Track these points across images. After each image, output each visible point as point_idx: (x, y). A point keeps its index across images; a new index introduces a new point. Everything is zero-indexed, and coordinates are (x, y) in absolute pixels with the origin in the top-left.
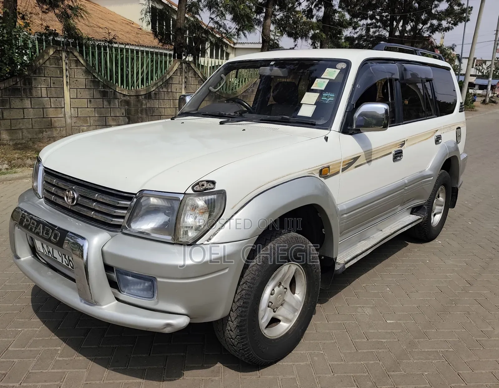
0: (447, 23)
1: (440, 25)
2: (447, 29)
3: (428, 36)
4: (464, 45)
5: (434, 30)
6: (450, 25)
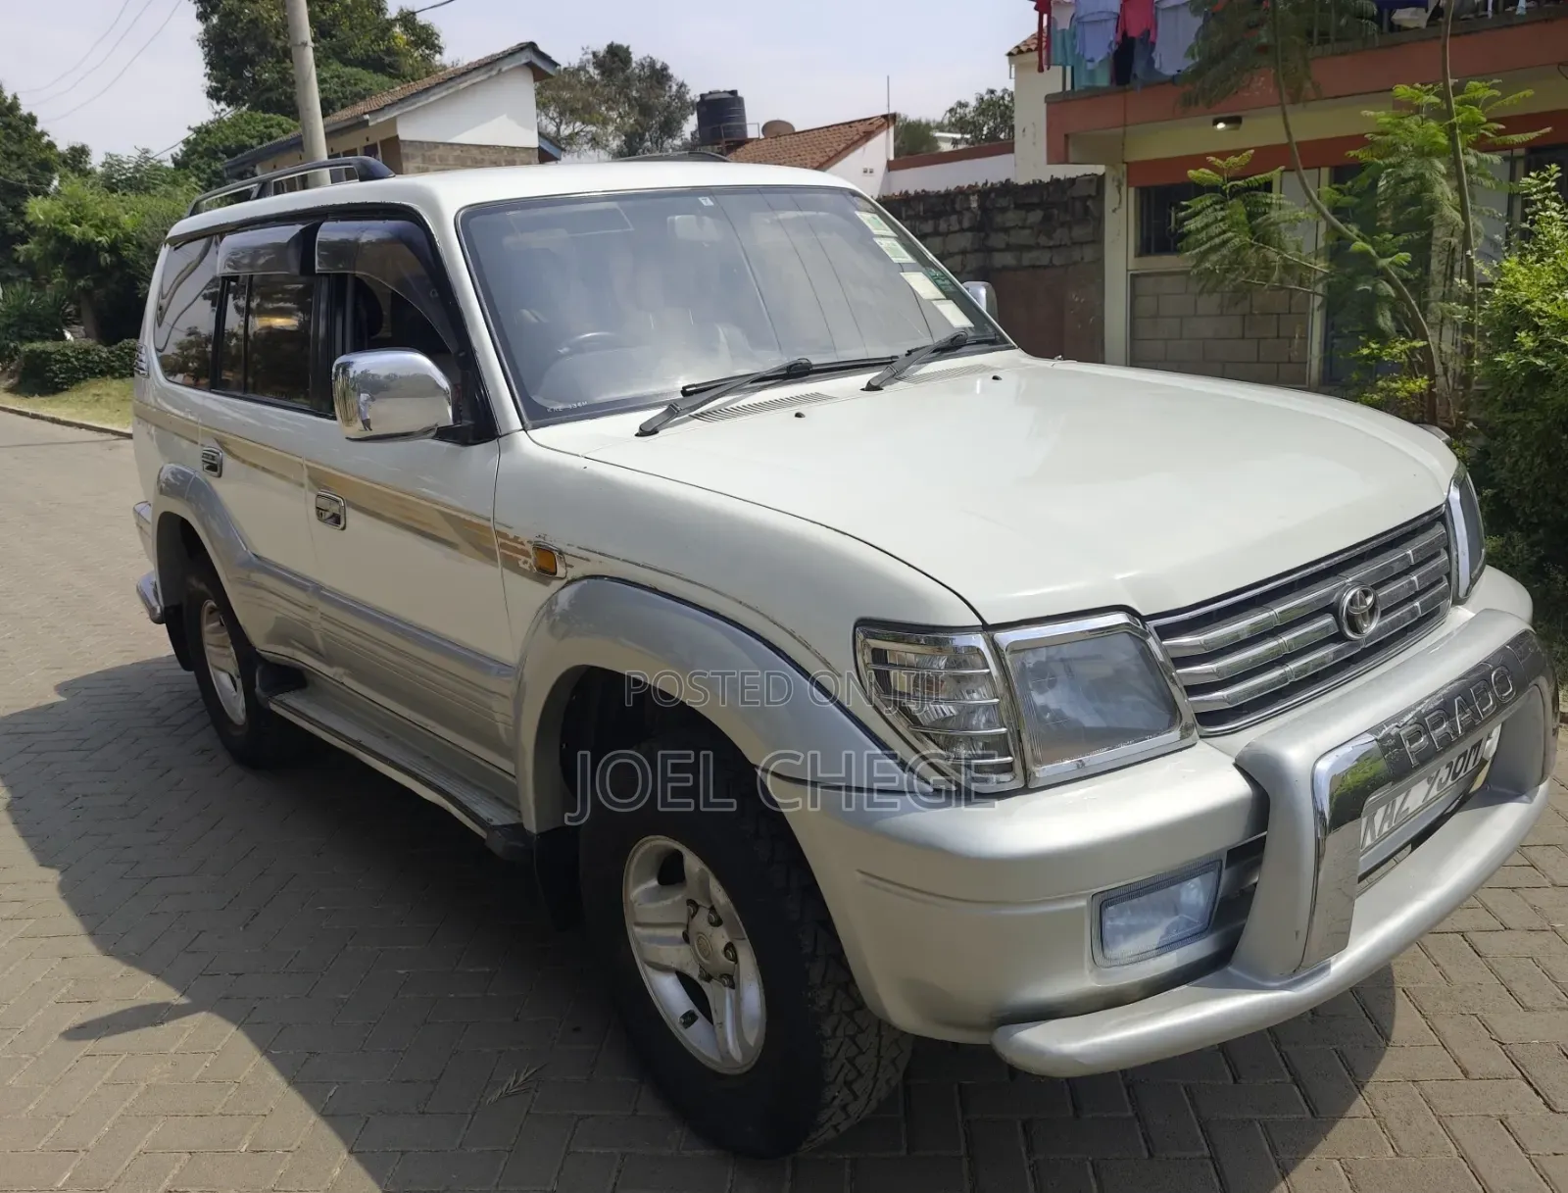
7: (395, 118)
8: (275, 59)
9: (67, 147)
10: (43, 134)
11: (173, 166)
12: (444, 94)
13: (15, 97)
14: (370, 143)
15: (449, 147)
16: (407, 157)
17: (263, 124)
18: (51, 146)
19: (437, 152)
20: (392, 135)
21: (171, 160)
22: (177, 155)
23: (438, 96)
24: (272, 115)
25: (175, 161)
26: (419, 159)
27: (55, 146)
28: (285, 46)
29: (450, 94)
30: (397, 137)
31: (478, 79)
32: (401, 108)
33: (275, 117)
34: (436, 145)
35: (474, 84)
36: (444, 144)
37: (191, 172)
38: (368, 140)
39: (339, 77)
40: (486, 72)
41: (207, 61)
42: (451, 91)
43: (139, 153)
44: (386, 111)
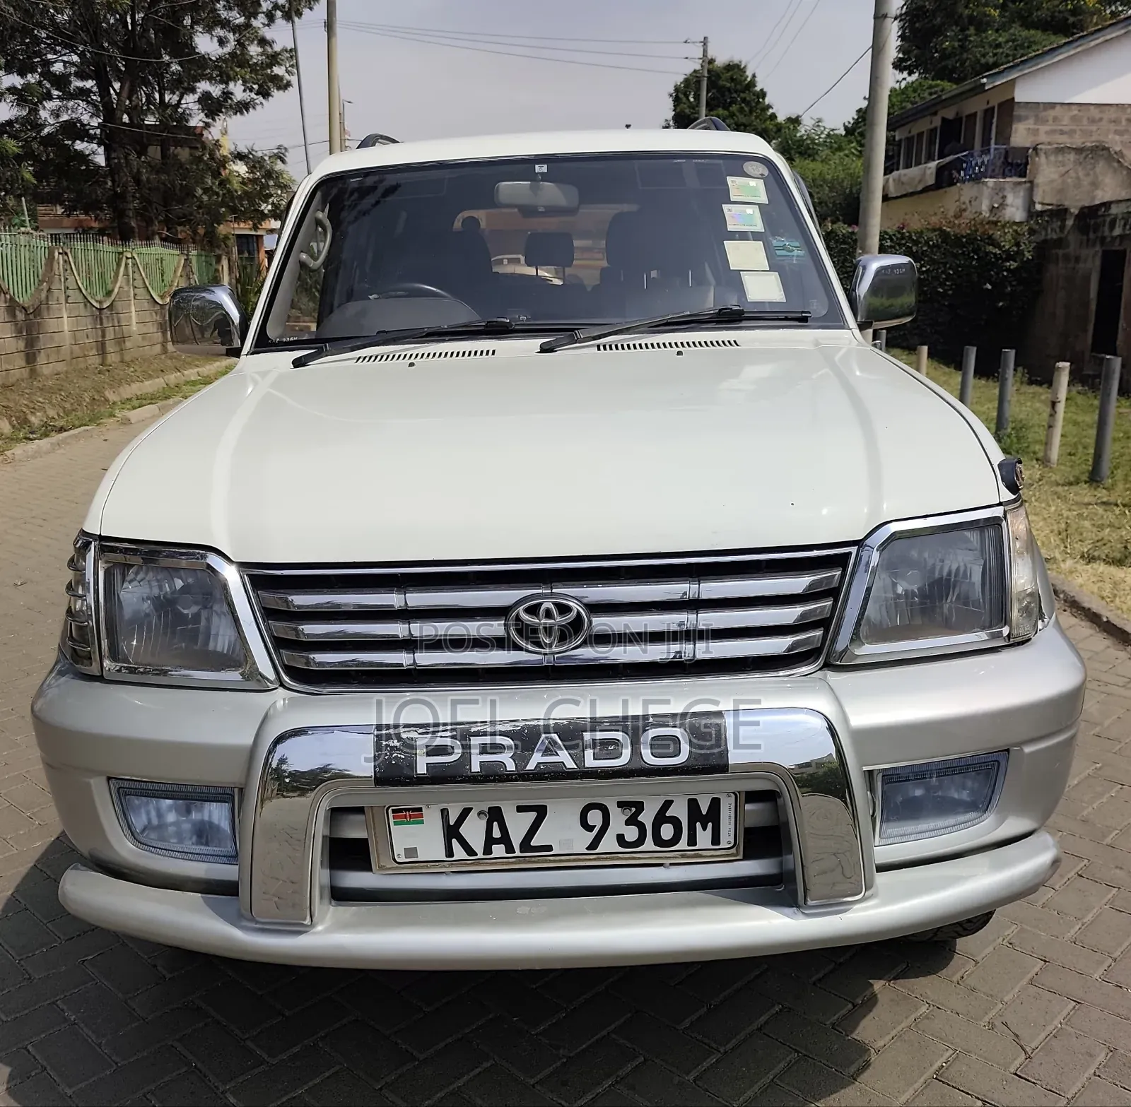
0: (244, 91)
1: (227, 95)
2: (243, 107)
3: (201, 124)
4: (308, 147)
5: (213, 107)
6: (253, 95)
7: (1014, 80)
8: (959, 28)
9: (784, 118)
10: (769, 107)
11: (844, 133)
12: (1072, 52)
13: (754, 76)
14: (990, 105)
15: (1066, 107)
16: (1020, 119)
17: (928, 91)
18: (774, 116)
19: (1051, 113)
20: (1010, 97)
21: (842, 128)
22: (849, 123)
23: (1066, 55)
24: (939, 82)
25: (846, 128)
26: (1031, 121)
27: (776, 117)
28: (972, 14)
29: (1079, 52)
30: (1013, 99)
31: (1114, 35)
32: (1021, 70)
33: (942, 83)
34: (1052, 105)
35: (1107, 41)
36: (1062, 104)
37: (856, 138)
38: (988, 103)
39: (1013, 41)
40: (1122, 28)
41: (900, 34)
42: (1079, 49)
43: (814, 122)
44: (1005, 74)
